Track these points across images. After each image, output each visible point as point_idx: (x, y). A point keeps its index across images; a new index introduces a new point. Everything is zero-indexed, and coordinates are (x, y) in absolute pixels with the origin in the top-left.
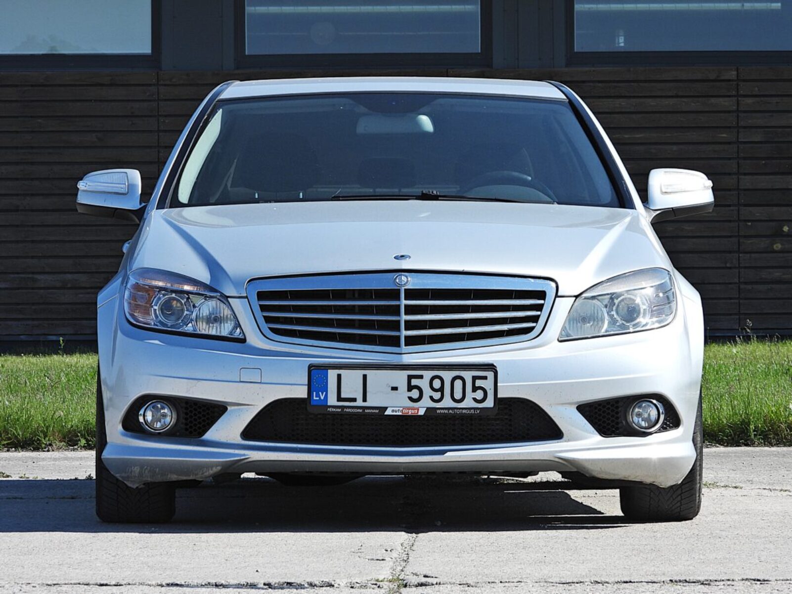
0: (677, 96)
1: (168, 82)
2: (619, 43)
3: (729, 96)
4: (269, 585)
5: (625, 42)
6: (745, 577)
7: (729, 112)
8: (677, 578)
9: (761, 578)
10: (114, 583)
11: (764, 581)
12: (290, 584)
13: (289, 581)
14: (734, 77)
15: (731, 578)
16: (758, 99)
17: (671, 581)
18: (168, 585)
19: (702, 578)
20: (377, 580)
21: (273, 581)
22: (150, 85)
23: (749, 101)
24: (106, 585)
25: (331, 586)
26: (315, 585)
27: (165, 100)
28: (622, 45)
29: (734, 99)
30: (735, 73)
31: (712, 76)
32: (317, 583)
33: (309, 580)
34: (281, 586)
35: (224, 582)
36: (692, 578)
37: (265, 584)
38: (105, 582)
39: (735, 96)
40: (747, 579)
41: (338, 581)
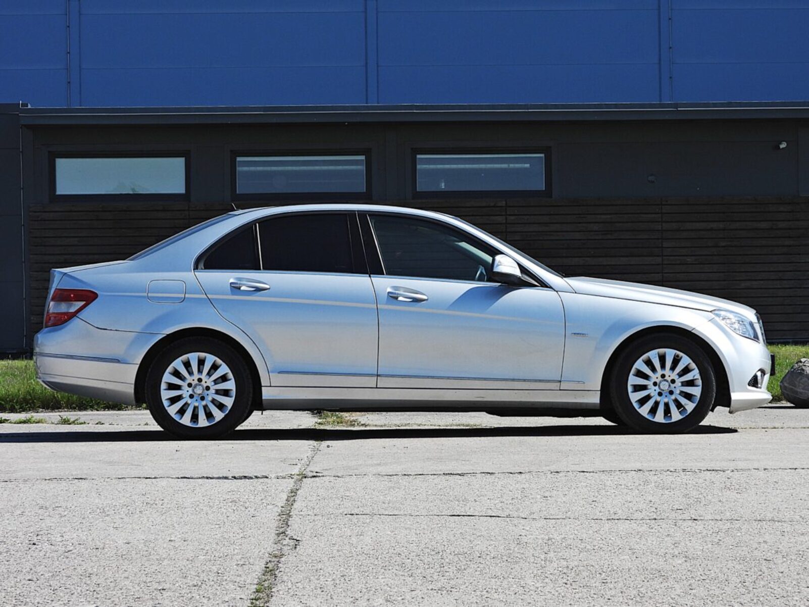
0: (473, 215)
1: (194, 209)
2: (442, 186)
3: (502, 215)
4: (235, 478)
5: (445, 186)
6: (482, 471)
7: (501, 224)
8: (447, 472)
9: (491, 472)
10: (153, 477)
11: (492, 473)
12: (245, 477)
13: (245, 475)
14: (504, 205)
15: (475, 472)
16: (517, 217)
17: (444, 474)
18: (182, 478)
19: (460, 472)
20: (291, 475)
21: (236, 476)
22: (184, 210)
23: (513, 218)
24: (149, 478)
25: (267, 477)
26: (259, 477)
27: (193, 219)
28: (443, 187)
29: (504, 217)
30: (504, 202)
31: (492, 204)
32: (259, 476)
33: (256, 475)
34: (241, 478)
35: (211, 476)
36: (455, 473)
37: (232, 477)
38: (148, 477)
39: (504, 215)
40: (483, 473)
41: (270, 475)
